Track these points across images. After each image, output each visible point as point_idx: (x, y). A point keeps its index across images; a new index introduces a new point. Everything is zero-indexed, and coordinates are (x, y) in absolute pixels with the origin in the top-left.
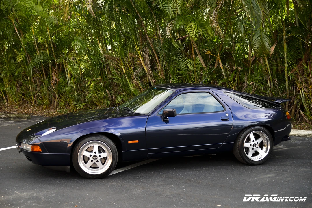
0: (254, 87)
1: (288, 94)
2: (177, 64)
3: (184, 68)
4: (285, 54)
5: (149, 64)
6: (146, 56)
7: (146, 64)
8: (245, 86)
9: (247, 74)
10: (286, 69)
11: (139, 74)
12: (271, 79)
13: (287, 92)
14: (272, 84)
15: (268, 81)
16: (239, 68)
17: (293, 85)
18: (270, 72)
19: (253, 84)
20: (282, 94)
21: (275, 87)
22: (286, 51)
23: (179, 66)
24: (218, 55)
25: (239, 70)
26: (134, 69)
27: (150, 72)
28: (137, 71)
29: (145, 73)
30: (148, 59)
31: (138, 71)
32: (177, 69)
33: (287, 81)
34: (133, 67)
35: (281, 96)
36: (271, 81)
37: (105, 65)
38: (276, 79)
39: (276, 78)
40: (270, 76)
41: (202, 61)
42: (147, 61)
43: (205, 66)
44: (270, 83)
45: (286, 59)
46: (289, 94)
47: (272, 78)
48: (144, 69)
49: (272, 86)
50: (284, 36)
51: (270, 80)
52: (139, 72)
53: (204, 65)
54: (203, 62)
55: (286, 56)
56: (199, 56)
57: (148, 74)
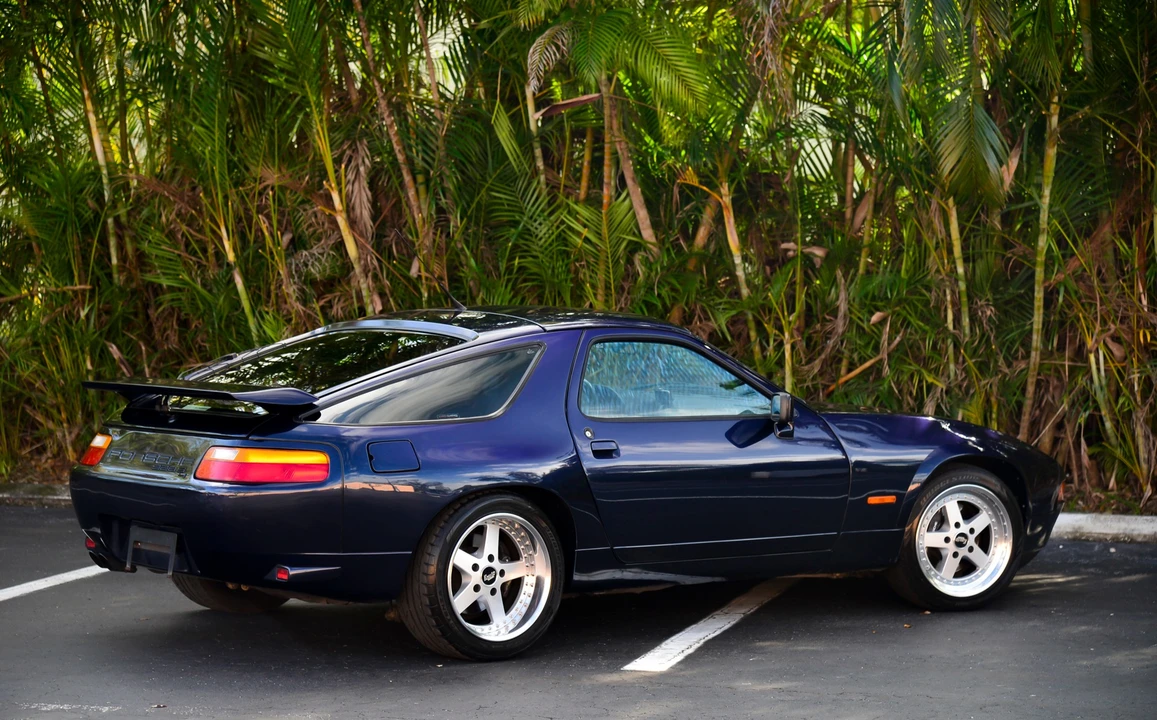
0: (885, 337)
1: (1037, 367)
2: (515, 224)
3: (550, 245)
4: (1047, 192)
5: (369, 223)
6: (356, 185)
7: (352, 223)
8: (840, 330)
9: (845, 275)
10: (1041, 258)
11: (315, 271)
12: (964, 299)
13: (1035, 356)
14: (966, 321)
15: (946, 310)
16: (819, 252)
17: (1061, 328)
18: (961, 270)
19: (882, 322)
20: (1009, 365)
21: (983, 335)
22: (1051, 180)
23: (527, 233)
24: (725, 189)
25: (818, 262)
26: (297, 244)
27: (375, 262)
28: (305, 253)
29: (348, 267)
30: (365, 199)
31: (312, 255)
32: (516, 247)
33: (1042, 311)
34: (287, 238)
35: (1005, 375)
36: (965, 310)
37: (110, 221)
38: (988, 300)
39: (989, 296)
40: (962, 286)
41: (643, 215)
42: (358, 211)
43: (653, 240)
44: (957, 320)
45: (1044, 216)
46: (1041, 365)
47: (970, 298)
48: (340, 245)
49: (967, 331)
50: (1050, 116)
51: (956, 305)
52: (315, 261)
53: (648, 234)
54: (648, 222)
55: (1047, 200)
56: (635, 192)
57: (358, 269)
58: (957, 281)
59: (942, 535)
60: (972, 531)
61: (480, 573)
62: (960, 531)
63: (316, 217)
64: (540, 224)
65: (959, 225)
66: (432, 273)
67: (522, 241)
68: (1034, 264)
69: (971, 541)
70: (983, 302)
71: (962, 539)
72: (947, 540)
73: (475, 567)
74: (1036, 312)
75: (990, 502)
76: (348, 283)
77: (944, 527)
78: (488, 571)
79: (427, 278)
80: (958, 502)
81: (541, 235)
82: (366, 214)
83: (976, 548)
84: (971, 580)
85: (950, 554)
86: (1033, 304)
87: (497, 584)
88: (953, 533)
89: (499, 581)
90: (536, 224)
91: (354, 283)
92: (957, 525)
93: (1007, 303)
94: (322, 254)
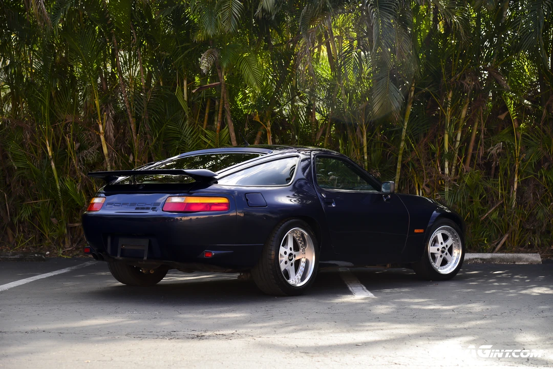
2: (178, 139)
3: (194, 148)
4: (406, 124)
5: (113, 138)
6: (108, 122)
7: (106, 138)
10: (401, 152)
11: (90, 159)
18: (366, 157)
22: (408, 120)
23: (184, 142)
24: (269, 124)
26: (81, 149)
27: (116, 156)
28: (86, 151)
29: (104, 158)
30: (112, 129)
31: (89, 152)
34: (78, 145)
38: (377, 170)
39: (378, 168)
40: (366, 164)
41: (233, 135)
42: (108, 134)
45: (404, 134)
48: (101, 148)
52: (90, 155)
53: (235, 143)
54: (235, 138)
55: (406, 127)
56: (231, 125)
57: (107, 159)
58: (364, 162)
59: (436, 248)
60: (447, 246)
61: (287, 255)
62: (443, 246)
63: (91, 136)
64: (189, 139)
65: (367, 138)
66: (141, 160)
67: (181, 146)
68: (398, 155)
69: (446, 251)
70: (375, 171)
71: (444, 249)
72: (438, 250)
73: (285, 253)
74: (397, 174)
75: (452, 233)
76: (102, 165)
77: (436, 244)
78: (290, 255)
79: (138, 162)
80: (442, 234)
81: (189, 144)
82: (112, 135)
83: (448, 253)
84: (446, 268)
85: (439, 256)
86: (396, 171)
87: (293, 261)
88: (440, 247)
89: (294, 259)
90: (187, 139)
91: (105, 165)
92: (442, 243)
93: (384, 171)
94: (93, 152)
